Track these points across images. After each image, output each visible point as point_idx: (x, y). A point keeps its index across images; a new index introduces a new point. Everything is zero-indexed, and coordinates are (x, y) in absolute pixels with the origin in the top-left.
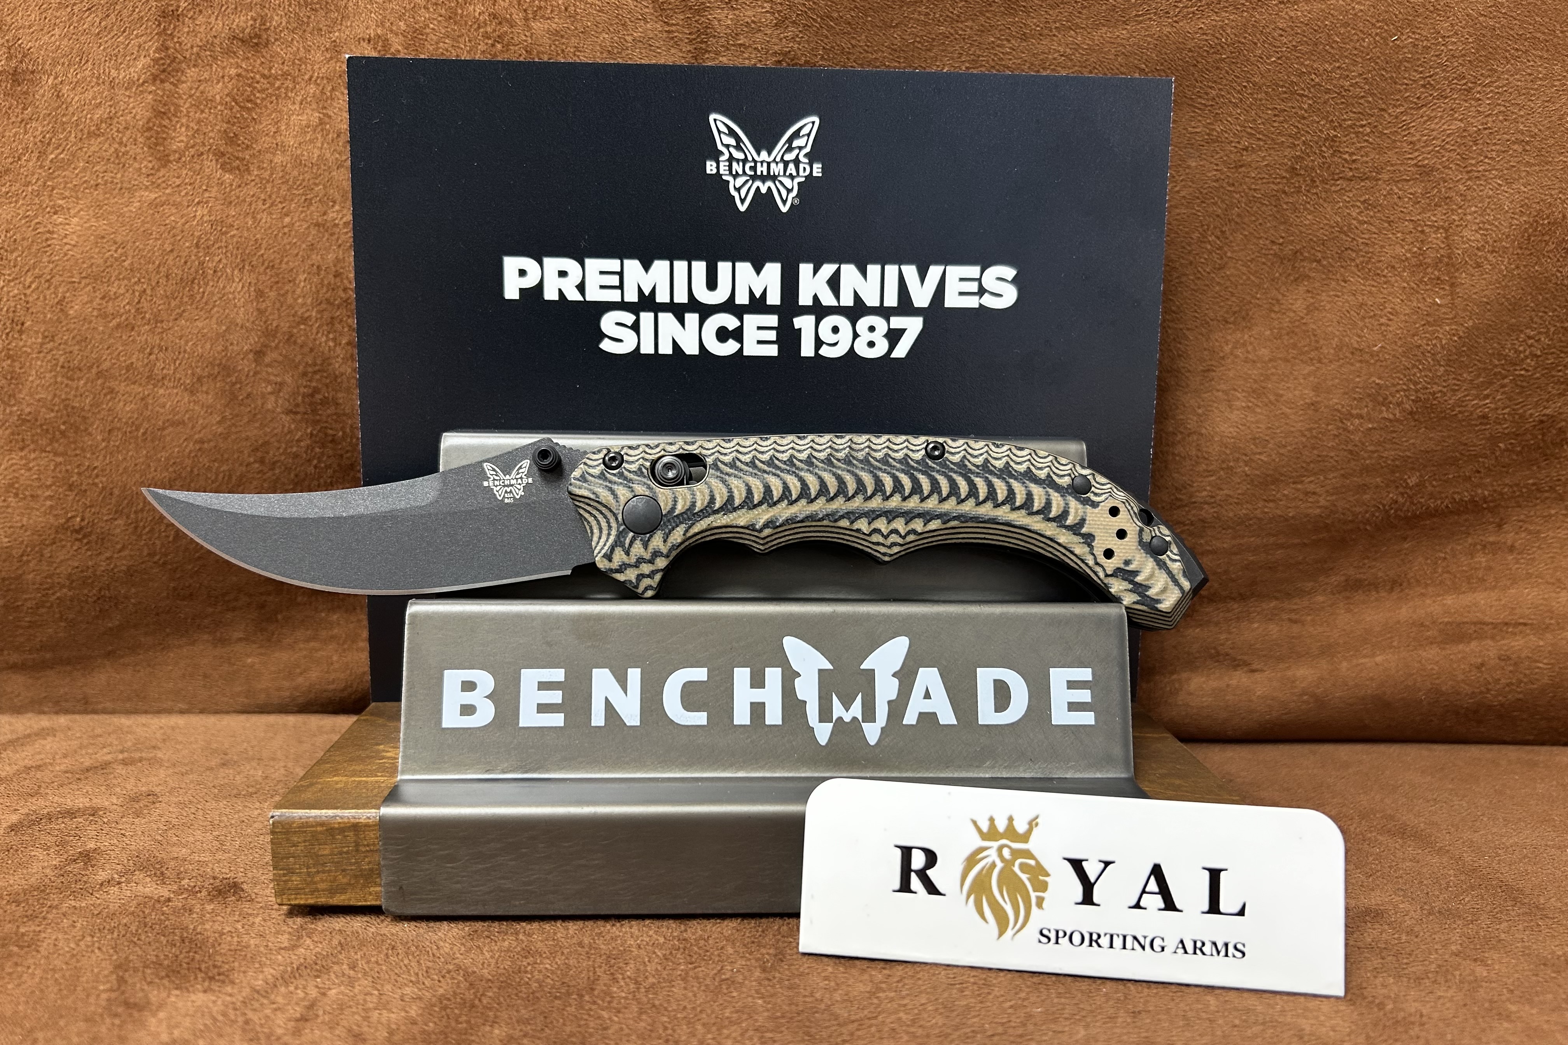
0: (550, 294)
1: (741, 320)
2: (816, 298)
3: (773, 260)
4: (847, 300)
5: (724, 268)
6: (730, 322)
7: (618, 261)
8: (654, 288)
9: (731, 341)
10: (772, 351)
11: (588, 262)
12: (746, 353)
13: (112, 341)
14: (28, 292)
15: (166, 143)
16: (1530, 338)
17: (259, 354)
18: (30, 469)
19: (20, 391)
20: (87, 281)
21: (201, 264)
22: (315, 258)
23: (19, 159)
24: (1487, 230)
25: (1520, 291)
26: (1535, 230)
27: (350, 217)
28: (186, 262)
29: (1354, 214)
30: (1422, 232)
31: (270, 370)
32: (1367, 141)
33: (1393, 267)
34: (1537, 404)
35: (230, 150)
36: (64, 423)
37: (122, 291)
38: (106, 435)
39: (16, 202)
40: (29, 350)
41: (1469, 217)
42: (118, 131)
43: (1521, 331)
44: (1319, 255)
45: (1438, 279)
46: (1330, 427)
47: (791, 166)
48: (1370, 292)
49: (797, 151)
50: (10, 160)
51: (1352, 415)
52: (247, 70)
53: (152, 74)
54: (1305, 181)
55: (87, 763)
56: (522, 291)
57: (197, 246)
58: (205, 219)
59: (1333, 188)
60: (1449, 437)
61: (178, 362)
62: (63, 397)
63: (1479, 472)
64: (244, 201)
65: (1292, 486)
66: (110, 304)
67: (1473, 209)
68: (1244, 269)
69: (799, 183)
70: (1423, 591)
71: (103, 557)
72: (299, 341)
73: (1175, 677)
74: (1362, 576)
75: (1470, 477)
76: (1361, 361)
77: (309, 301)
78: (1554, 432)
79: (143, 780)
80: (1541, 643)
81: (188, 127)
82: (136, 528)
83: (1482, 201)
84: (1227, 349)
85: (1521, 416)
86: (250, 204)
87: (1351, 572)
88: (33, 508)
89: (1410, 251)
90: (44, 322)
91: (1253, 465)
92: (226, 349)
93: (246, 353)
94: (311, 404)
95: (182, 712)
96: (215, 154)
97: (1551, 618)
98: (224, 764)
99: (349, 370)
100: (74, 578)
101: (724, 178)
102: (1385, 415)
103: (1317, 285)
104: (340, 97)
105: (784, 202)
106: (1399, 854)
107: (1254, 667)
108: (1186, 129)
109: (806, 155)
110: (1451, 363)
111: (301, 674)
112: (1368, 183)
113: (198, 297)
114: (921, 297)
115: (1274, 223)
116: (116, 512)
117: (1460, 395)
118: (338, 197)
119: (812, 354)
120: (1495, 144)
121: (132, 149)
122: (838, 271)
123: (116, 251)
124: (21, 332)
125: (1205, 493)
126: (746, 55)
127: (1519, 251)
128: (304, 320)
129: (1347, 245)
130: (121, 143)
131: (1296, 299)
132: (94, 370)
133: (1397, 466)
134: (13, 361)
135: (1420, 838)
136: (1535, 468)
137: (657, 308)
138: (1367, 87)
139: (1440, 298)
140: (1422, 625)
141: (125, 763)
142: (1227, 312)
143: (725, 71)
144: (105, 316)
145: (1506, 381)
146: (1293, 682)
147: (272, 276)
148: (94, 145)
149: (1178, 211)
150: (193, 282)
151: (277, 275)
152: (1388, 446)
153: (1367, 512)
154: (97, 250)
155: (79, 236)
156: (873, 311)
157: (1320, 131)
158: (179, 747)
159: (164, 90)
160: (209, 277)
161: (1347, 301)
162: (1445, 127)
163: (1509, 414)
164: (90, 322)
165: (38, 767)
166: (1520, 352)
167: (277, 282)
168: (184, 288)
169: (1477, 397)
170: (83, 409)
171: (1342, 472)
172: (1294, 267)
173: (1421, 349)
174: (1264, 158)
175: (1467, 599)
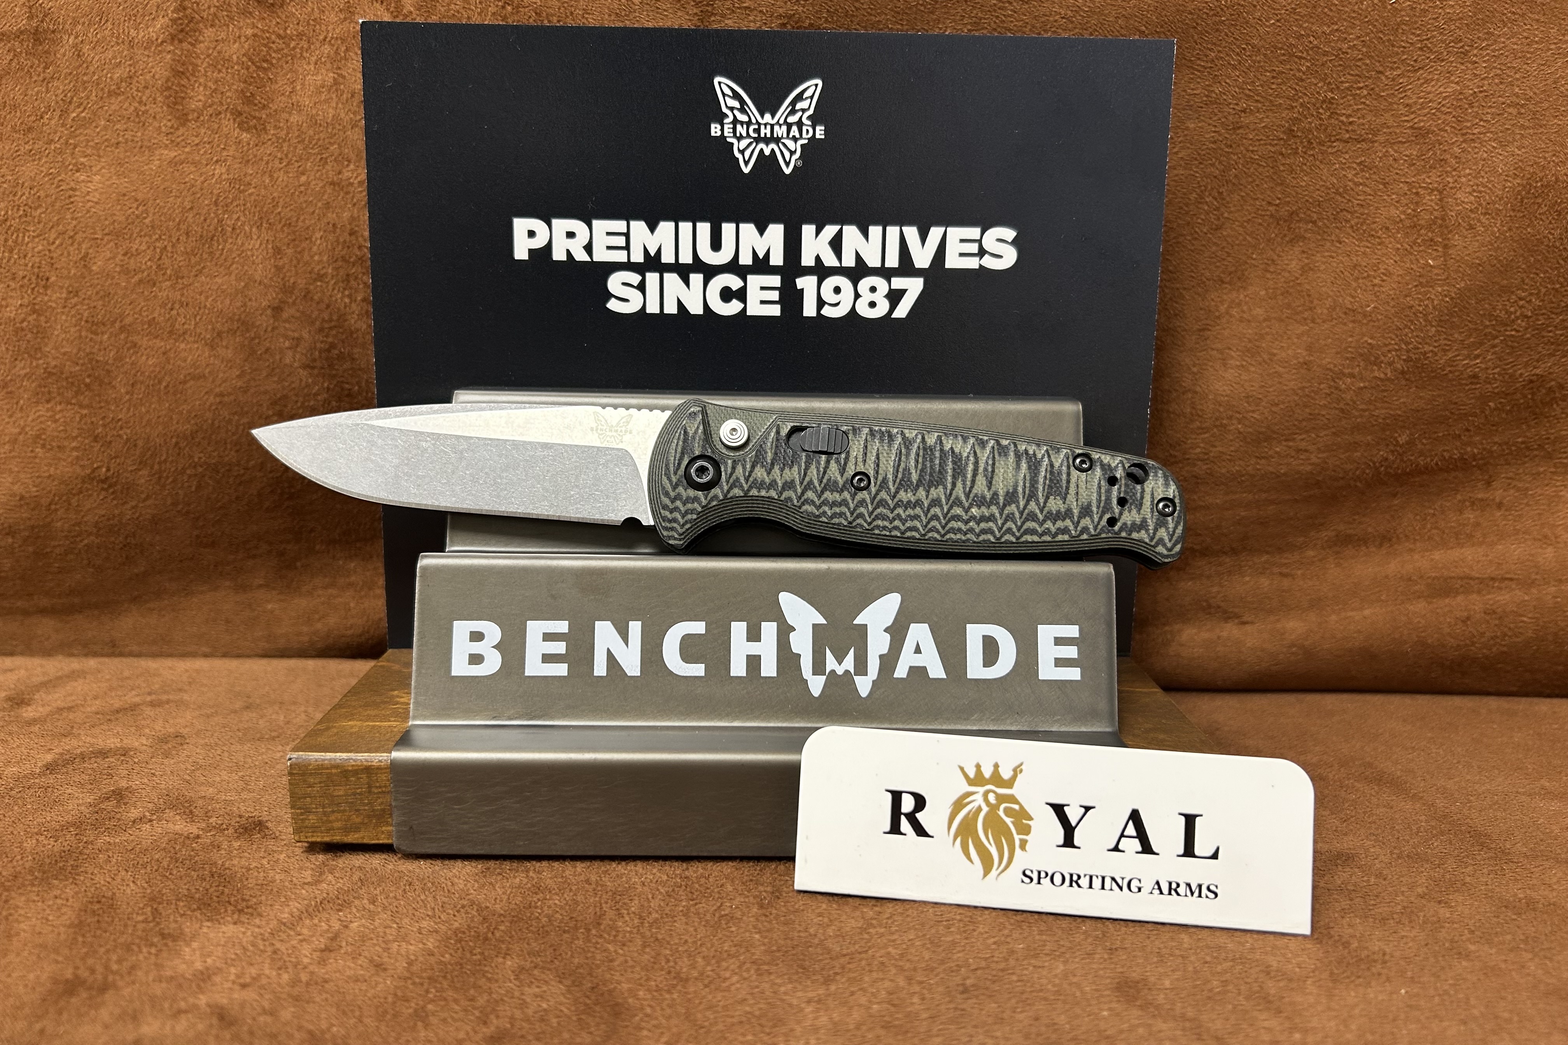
0: (559, 255)
1: (745, 281)
2: (818, 258)
3: (776, 221)
4: (849, 261)
5: (728, 229)
6: (734, 282)
7: (625, 223)
8: (660, 249)
9: (734, 301)
10: (775, 311)
11: (595, 223)
12: (749, 313)
13: (134, 296)
14: (52, 248)
15: (184, 102)
16: (1521, 299)
17: (277, 310)
18: (56, 421)
19: (46, 345)
20: (109, 237)
21: (220, 221)
22: (331, 216)
23: (42, 118)
24: (1480, 192)
25: (1512, 253)
26: (1528, 193)
27: (363, 176)
28: (205, 220)
29: (1350, 176)
30: (1417, 194)
31: (287, 325)
32: (1364, 103)
33: (1387, 228)
34: (1526, 365)
35: (246, 109)
36: (89, 376)
37: (143, 247)
38: (130, 388)
39: (40, 159)
40: (54, 305)
41: (1464, 180)
42: (138, 90)
43: (1513, 292)
44: (1315, 216)
45: (1432, 240)
46: (1322, 386)
47: (795, 128)
48: (1364, 253)
49: (800, 113)
50: (33, 118)
51: (1344, 374)
52: (263, 31)
53: (171, 34)
54: (1302, 142)
55: (117, 704)
56: (531, 251)
57: (216, 203)
58: (224, 176)
59: (1330, 150)
60: (1439, 396)
61: (198, 318)
62: (88, 350)
63: (1468, 430)
64: (262, 159)
65: (1284, 443)
66: (132, 261)
67: (1468, 171)
68: (1241, 230)
69: (802, 146)
70: (1411, 546)
71: (128, 506)
72: (316, 297)
73: (1167, 628)
74: (1351, 532)
75: (1460, 436)
76: (1354, 322)
77: (325, 258)
78: (1544, 391)
79: (171, 721)
80: (1526, 598)
81: (205, 87)
82: (160, 478)
83: (1476, 164)
84: (1223, 309)
85: (1511, 376)
86: (267, 163)
87: (1342, 527)
88: (60, 459)
89: (1404, 212)
90: (68, 278)
91: (1247, 423)
92: (245, 305)
93: (264, 310)
94: (327, 359)
95: (206, 656)
96: (232, 114)
97: (1537, 574)
98: (247, 707)
99: (365, 326)
100: (101, 525)
101: (728, 140)
102: (1376, 374)
103: (1312, 245)
104: (354, 57)
105: (787, 164)
106: (1374, 800)
107: (1245, 619)
108: (1185, 91)
109: (809, 118)
110: (1442, 324)
111: (320, 619)
112: (1364, 145)
113: (218, 253)
114: (922, 258)
115: (1271, 185)
116: (140, 463)
117: (1450, 355)
118: (353, 156)
119: (814, 314)
120: (1490, 107)
121: (152, 109)
122: (840, 232)
123: (137, 208)
124: (46, 287)
125: (1198, 450)
126: (751, 18)
127: (1512, 214)
128: (321, 277)
129: (1342, 206)
130: (140, 102)
131: (1292, 260)
132: (117, 325)
133: (1388, 425)
134: (39, 315)
135: (1397, 786)
136: (1524, 427)
137: (662, 268)
138: (1364, 50)
139: (1433, 259)
140: (1410, 579)
141: (152, 704)
142: (1223, 272)
143: (730, 34)
144: (126, 271)
145: (1497, 341)
146: (1283, 634)
147: (289, 234)
148: (114, 104)
149: (1176, 172)
150: (212, 239)
151: (294, 232)
152: (1378, 405)
153: (1357, 469)
154: (119, 207)
155: (101, 194)
156: (874, 272)
157: (1318, 93)
158: (205, 689)
159: (182, 50)
160: (228, 234)
161: (1342, 262)
162: (1441, 89)
163: (1499, 374)
164: (113, 278)
165: (70, 709)
166: (1511, 313)
167: (294, 240)
168: (204, 245)
169: (1468, 357)
170: (107, 363)
171: (1334, 430)
172: (1289, 229)
173: (1413, 310)
174: (1261, 120)
175: (1455, 554)
